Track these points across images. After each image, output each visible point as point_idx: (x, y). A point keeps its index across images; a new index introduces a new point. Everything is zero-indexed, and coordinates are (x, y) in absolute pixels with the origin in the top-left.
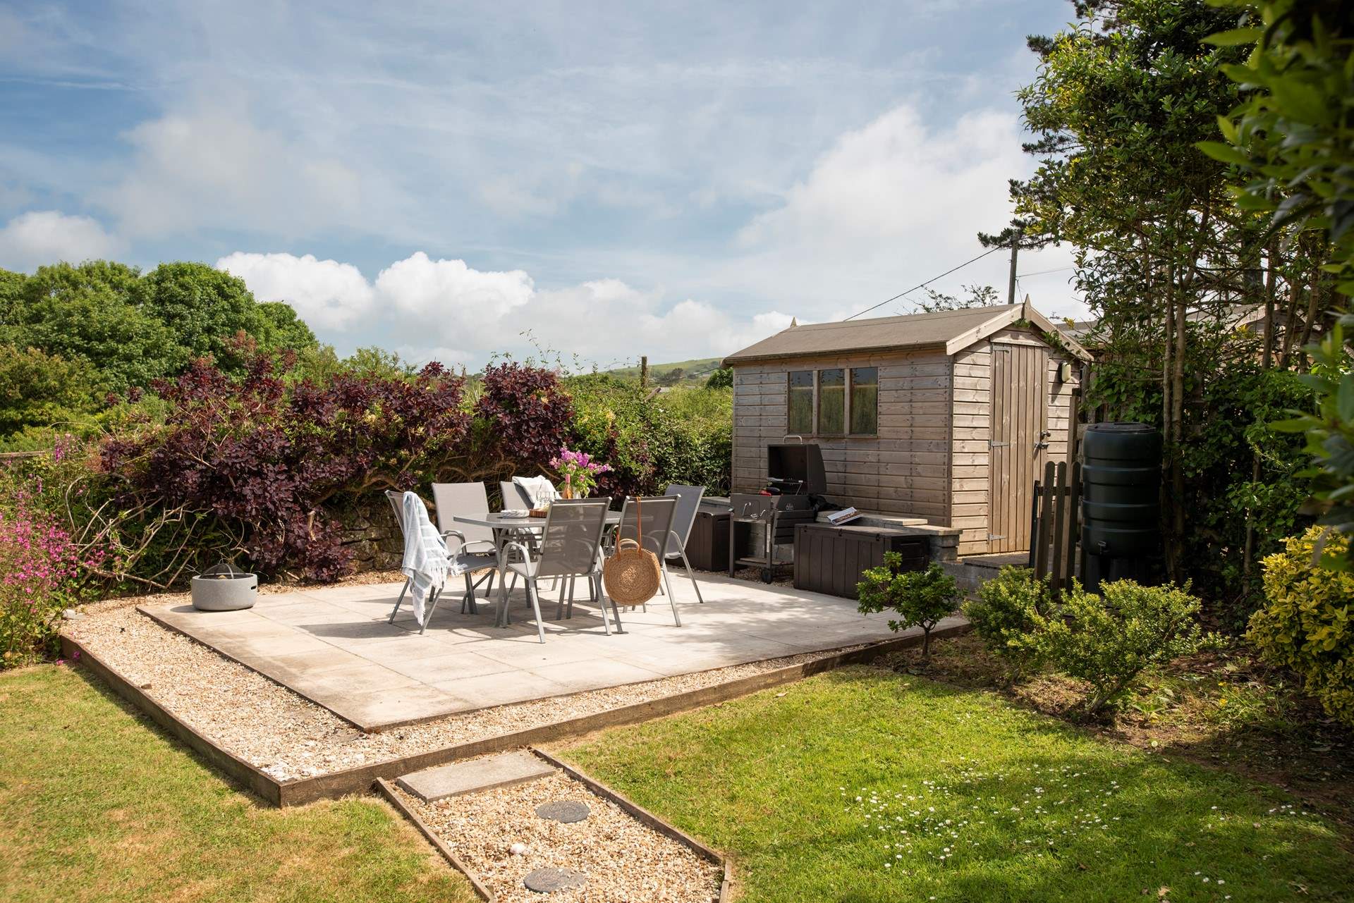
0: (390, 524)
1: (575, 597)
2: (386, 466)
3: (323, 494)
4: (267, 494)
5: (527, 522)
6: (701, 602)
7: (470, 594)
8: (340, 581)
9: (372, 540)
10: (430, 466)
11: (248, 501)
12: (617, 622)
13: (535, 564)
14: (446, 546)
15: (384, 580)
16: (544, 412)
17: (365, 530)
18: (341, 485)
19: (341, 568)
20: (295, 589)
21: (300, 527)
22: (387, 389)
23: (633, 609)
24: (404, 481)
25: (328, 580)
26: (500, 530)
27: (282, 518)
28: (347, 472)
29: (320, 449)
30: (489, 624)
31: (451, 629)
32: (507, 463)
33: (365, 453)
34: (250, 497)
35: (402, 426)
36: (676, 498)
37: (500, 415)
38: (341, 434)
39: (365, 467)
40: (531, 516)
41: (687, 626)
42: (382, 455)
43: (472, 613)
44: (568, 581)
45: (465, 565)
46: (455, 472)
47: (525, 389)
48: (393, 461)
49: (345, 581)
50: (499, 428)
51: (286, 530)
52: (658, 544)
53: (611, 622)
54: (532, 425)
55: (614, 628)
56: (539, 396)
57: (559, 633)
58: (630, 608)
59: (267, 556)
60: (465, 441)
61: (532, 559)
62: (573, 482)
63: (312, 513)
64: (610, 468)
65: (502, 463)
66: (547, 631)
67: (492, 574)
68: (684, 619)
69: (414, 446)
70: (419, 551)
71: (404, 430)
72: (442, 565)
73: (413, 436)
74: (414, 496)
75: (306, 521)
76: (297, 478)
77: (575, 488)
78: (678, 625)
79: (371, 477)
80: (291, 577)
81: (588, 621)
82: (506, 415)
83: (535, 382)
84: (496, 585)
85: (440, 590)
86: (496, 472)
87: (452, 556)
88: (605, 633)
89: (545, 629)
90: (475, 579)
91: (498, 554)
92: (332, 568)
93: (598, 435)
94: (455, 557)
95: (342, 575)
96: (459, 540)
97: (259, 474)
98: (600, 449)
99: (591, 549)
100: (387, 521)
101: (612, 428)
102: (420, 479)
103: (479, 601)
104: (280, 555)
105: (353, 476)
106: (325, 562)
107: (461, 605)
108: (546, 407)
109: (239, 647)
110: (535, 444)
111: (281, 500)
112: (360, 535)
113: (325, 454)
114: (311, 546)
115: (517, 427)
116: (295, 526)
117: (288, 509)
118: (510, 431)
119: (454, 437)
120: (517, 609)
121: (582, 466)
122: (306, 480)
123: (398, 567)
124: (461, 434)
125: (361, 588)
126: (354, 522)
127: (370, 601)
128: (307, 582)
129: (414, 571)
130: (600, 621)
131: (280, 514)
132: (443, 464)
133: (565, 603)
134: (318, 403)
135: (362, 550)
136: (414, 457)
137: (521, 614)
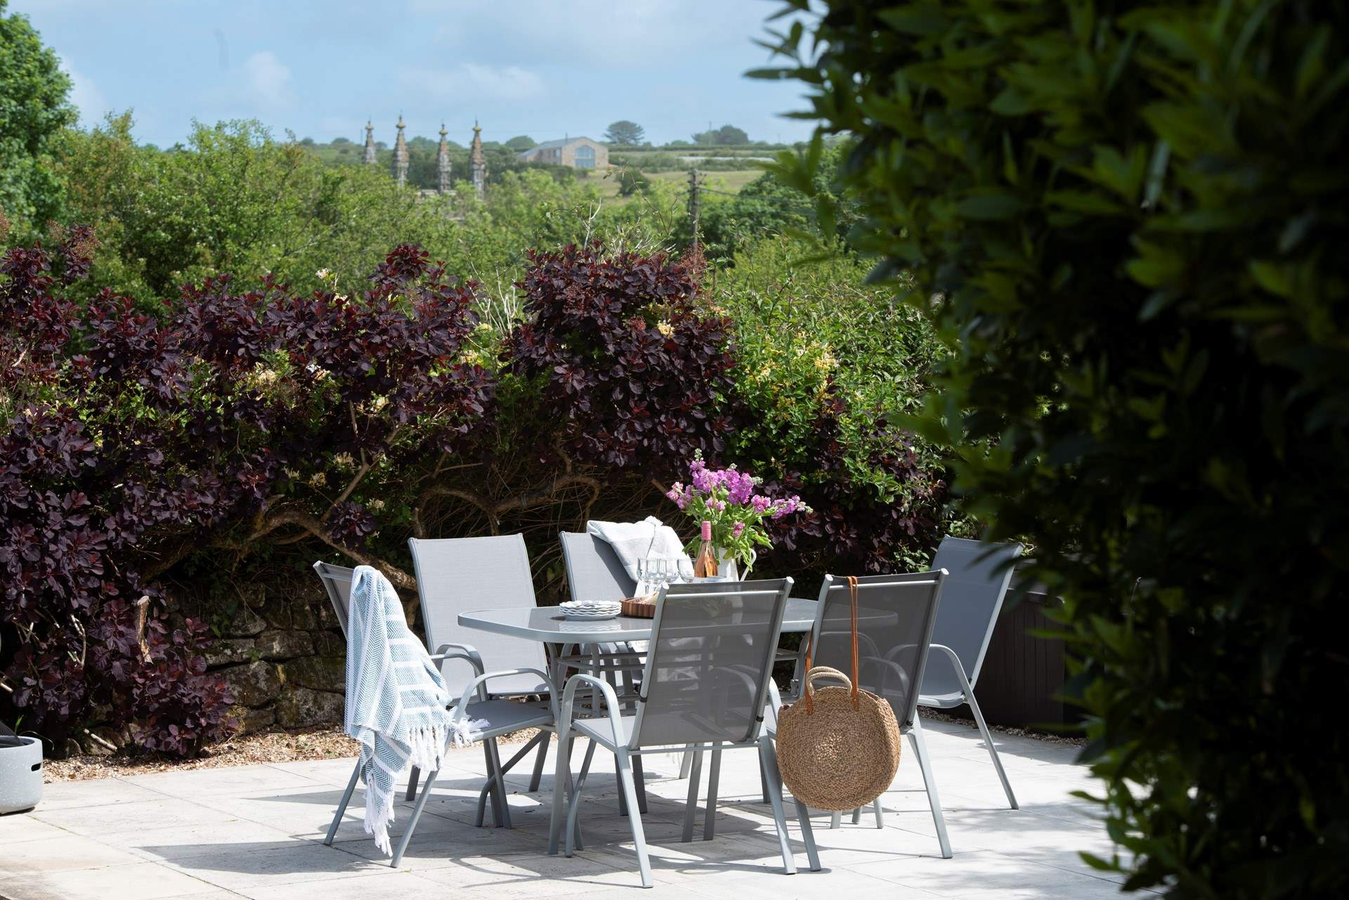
0: (312, 624)
1: (722, 794)
2: (303, 490)
3: (165, 558)
4: (49, 561)
5: (616, 628)
6: (1014, 806)
7: (495, 784)
8: (206, 755)
9: (272, 660)
10: (400, 486)
11: (10, 577)
12: (810, 847)
13: (631, 721)
14: (443, 682)
15: (302, 753)
16: (664, 357)
17: (256, 636)
18: (201, 535)
19: (209, 726)
20: (111, 771)
21: (121, 634)
22: (305, 317)
23: (855, 821)
24: (344, 527)
25: (182, 751)
26: (559, 647)
27: (79, 613)
28: (216, 506)
29: (158, 458)
30: (538, 849)
31: (456, 857)
32: (579, 479)
33: (254, 462)
34: (14, 568)
35: (336, 398)
36: (938, 576)
37: (559, 370)
38: (200, 420)
39: (258, 495)
40: (624, 614)
41: (963, 856)
42: (293, 466)
43: (499, 825)
44: (707, 757)
45: (483, 723)
46: (459, 500)
47: (617, 307)
48: (318, 478)
49: (217, 754)
50: (560, 397)
51: (89, 639)
52: (903, 676)
53: (795, 847)
54: (635, 388)
55: (802, 860)
56: (652, 321)
57: (680, 867)
58: (849, 818)
59: (50, 697)
60: (481, 428)
61: (628, 710)
62: (719, 538)
63: (144, 600)
64: (802, 506)
65: (566, 479)
66: (656, 862)
67: (543, 739)
68: (957, 839)
69: (365, 445)
70: (386, 692)
71: (341, 409)
72: (433, 722)
73: (362, 420)
74: (376, 575)
75: (131, 623)
76: (111, 524)
77: (723, 552)
78: (946, 856)
79: (268, 516)
80: (100, 745)
81: (751, 845)
82: (573, 369)
83: (644, 285)
84: (550, 768)
85: (432, 775)
86: (554, 501)
87: (456, 701)
88: (782, 871)
89: (652, 858)
90: (506, 752)
91: (554, 697)
92: (189, 724)
93: (795, 410)
94: (464, 703)
95: (212, 740)
96: (470, 667)
97: (30, 517)
98: (800, 442)
99: (753, 688)
100: (305, 615)
101: (830, 390)
102: (379, 519)
103: (516, 801)
104: (78, 694)
105: (231, 515)
106: (175, 712)
107: (475, 808)
108: (669, 347)
109: (32, 888)
110: (644, 434)
111: (78, 572)
112: (244, 649)
113: (167, 464)
114: (143, 675)
115: (601, 395)
116: (108, 630)
117: (93, 593)
118: (585, 405)
119: (455, 422)
120: (598, 818)
121: (739, 502)
122: (128, 527)
123: (334, 720)
124: (473, 412)
125: (254, 770)
126: (231, 619)
127: (278, 798)
128: (134, 756)
129: (376, 734)
130: (771, 845)
131: (75, 604)
132: (429, 483)
133: (702, 804)
134: (149, 354)
135: (248, 683)
136: (365, 468)
137: (604, 829)
